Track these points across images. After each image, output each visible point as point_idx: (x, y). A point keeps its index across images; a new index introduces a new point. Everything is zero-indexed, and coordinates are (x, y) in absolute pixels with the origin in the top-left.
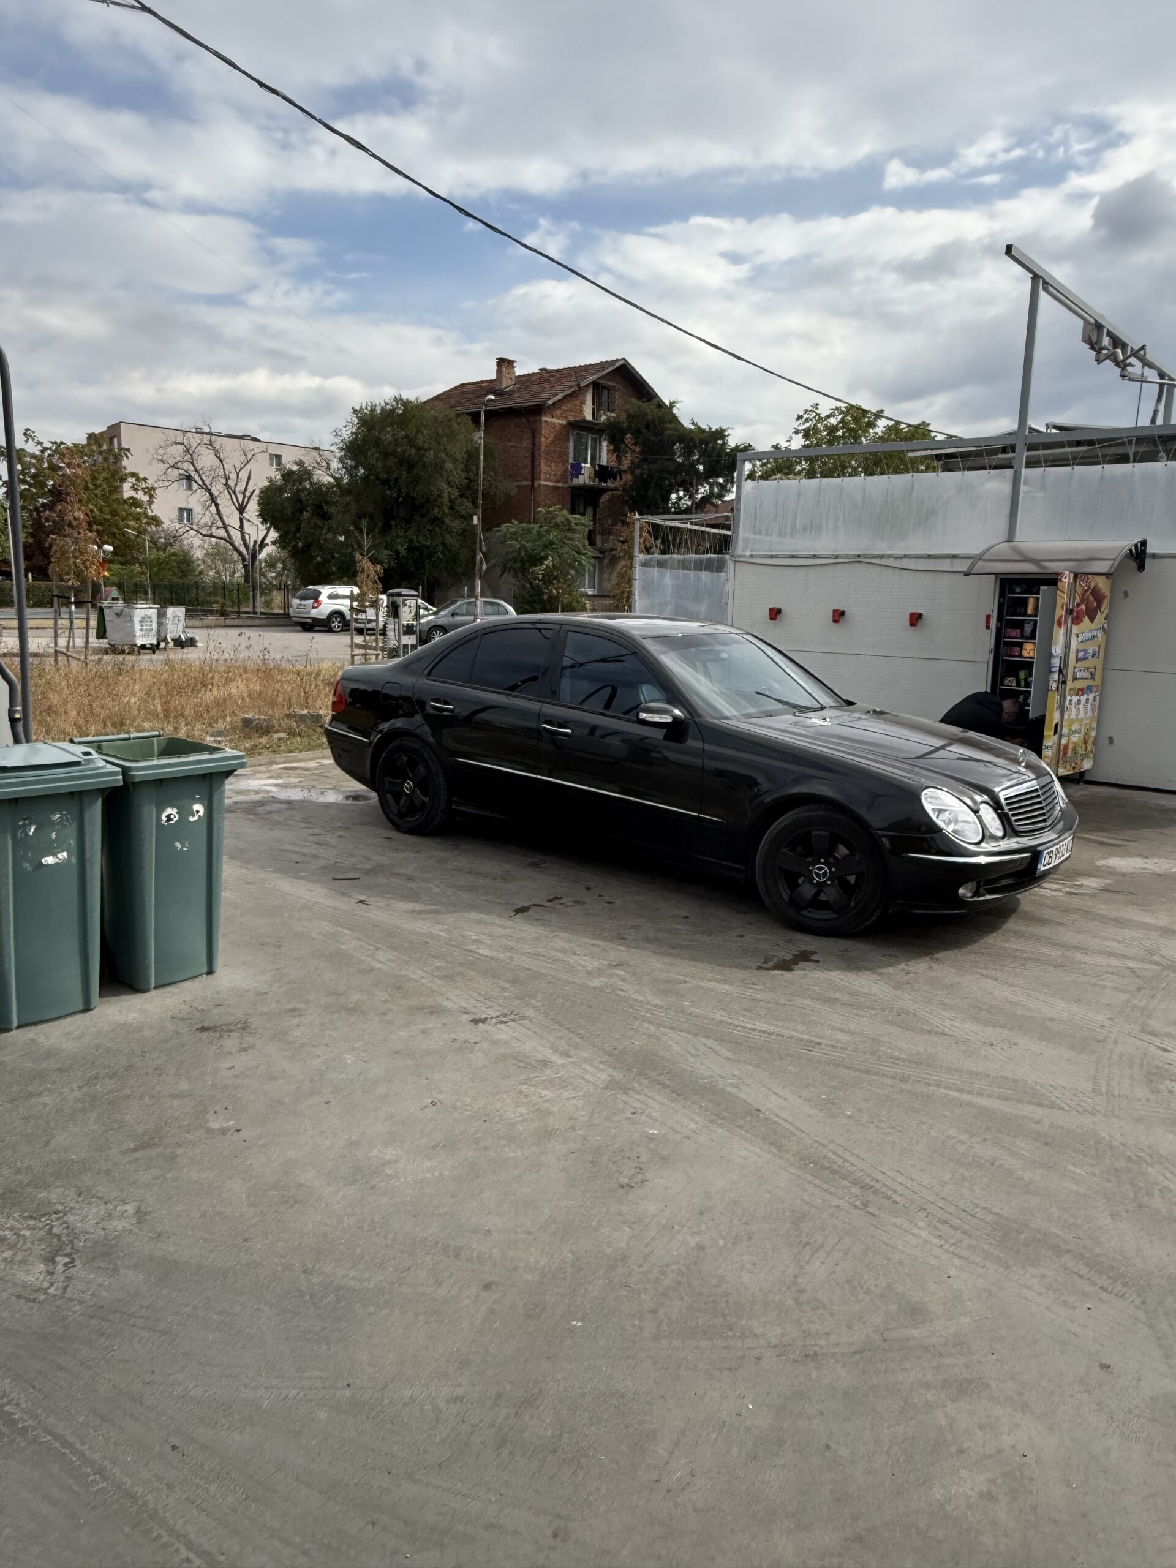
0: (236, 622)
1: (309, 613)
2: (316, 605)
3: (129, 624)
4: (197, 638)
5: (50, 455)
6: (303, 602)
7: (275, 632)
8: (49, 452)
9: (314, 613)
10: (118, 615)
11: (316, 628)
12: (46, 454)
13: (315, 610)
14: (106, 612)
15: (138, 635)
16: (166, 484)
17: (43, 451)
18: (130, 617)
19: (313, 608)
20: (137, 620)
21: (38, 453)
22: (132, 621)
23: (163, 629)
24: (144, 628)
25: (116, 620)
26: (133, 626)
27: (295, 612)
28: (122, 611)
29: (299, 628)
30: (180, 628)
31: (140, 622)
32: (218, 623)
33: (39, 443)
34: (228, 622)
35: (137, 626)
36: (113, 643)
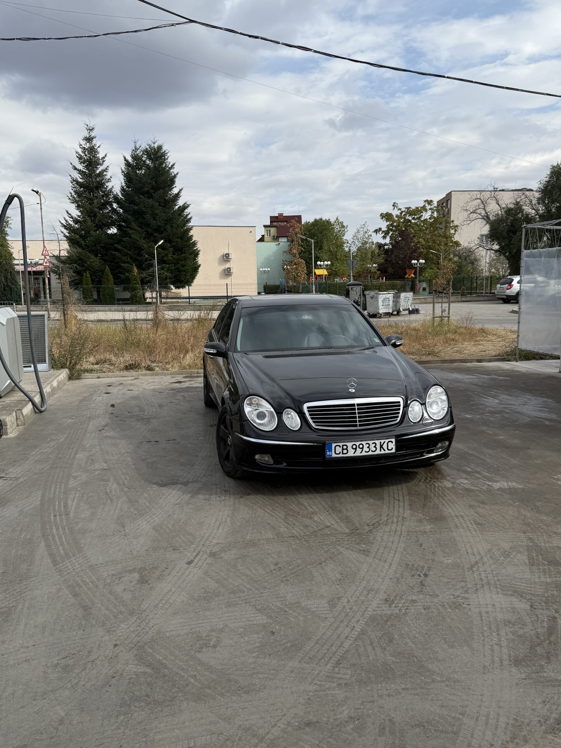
0: (468, 299)
1: (505, 292)
2: (509, 287)
3: (376, 303)
4: (420, 309)
5: (404, 215)
6: (502, 286)
7: (489, 304)
8: (404, 213)
9: (508, 292)
10: (372, 298)
11: (512, 301)
12: (403, 215)
13: (509, 291)
14: (367, 296)
15: (380, 308)
16: (468, 222)
17: (401, 213)
18: (377, 299)
19: (508, 289)
20: (380, 301)
21: (399, 214)
22: (378, 301)
23: (398, 305)
24: (384, 304)
25: (371, 300)
26: (378, 303)
27: (498, 292)
28: (373, 296)
29: (501, 302)
30: (409, 303)
31: (382, 301)
32: (457, 300)
33: (400, 209)
34: (465, 299)
35: (380, 303)
36: (369, 312)
